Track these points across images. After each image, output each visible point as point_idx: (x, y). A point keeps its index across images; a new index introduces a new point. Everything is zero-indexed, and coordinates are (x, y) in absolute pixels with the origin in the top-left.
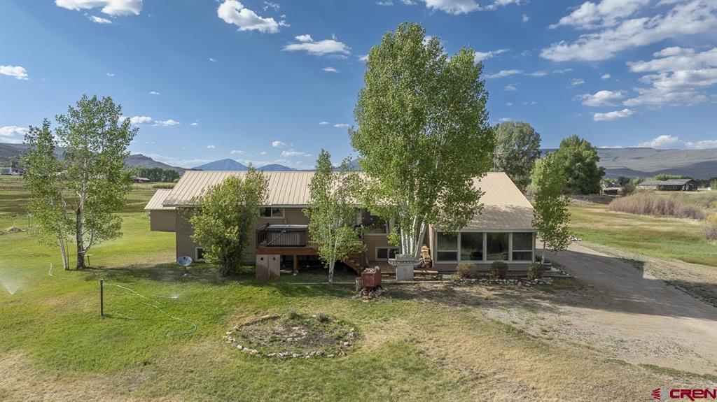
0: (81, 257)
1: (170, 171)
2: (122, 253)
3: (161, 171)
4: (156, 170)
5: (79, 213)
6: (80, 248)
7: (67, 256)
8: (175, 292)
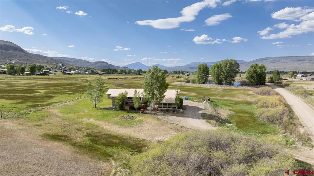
0: (96, 106)
1: (114, 70)
2: (102, 105)
3: (111, 70)
4: (109, 69)
5: (95, 98)
6: (95, 104)
7: (93, 105)
8: (112, 112)
